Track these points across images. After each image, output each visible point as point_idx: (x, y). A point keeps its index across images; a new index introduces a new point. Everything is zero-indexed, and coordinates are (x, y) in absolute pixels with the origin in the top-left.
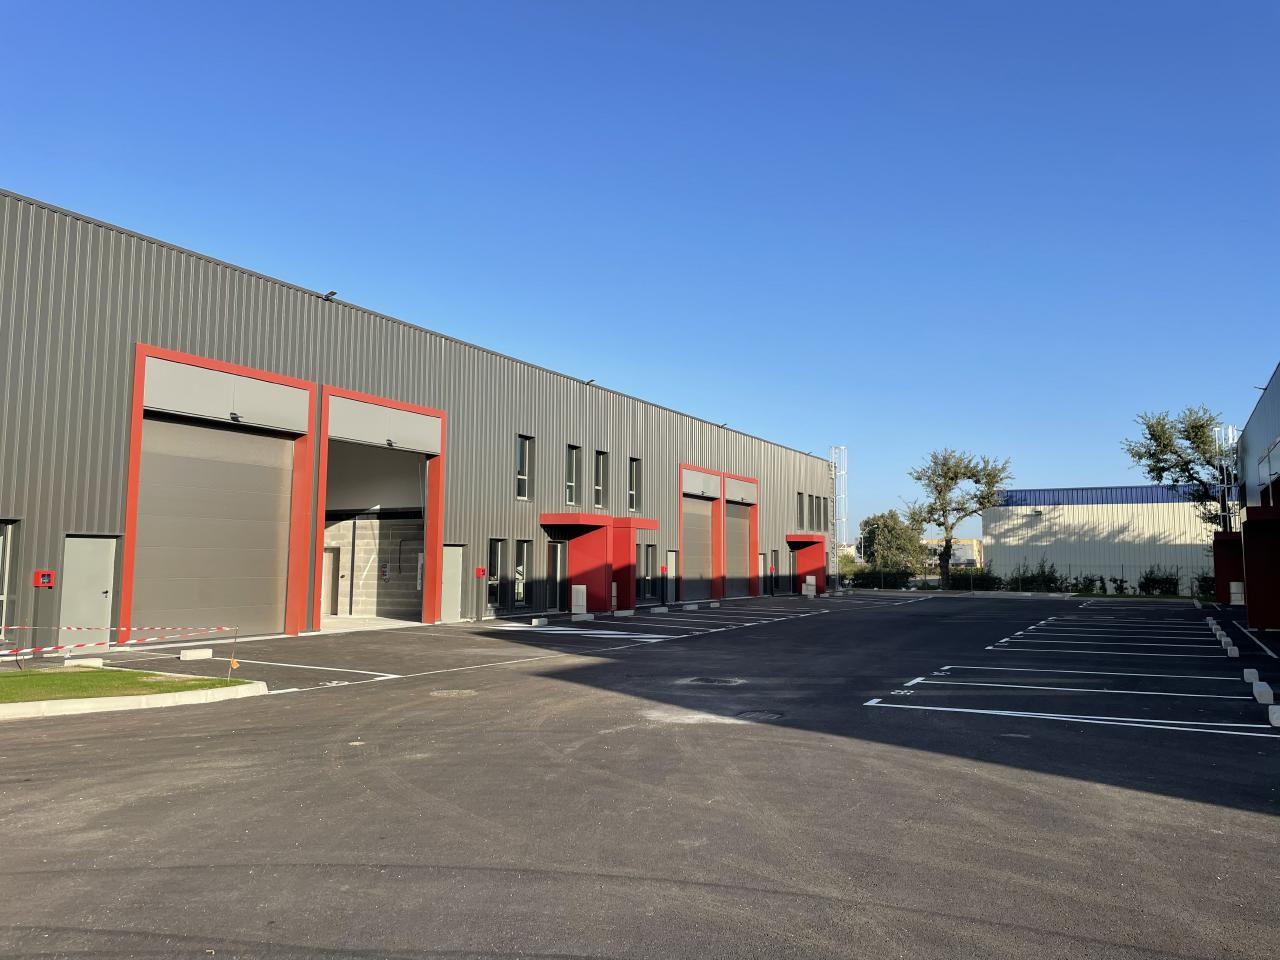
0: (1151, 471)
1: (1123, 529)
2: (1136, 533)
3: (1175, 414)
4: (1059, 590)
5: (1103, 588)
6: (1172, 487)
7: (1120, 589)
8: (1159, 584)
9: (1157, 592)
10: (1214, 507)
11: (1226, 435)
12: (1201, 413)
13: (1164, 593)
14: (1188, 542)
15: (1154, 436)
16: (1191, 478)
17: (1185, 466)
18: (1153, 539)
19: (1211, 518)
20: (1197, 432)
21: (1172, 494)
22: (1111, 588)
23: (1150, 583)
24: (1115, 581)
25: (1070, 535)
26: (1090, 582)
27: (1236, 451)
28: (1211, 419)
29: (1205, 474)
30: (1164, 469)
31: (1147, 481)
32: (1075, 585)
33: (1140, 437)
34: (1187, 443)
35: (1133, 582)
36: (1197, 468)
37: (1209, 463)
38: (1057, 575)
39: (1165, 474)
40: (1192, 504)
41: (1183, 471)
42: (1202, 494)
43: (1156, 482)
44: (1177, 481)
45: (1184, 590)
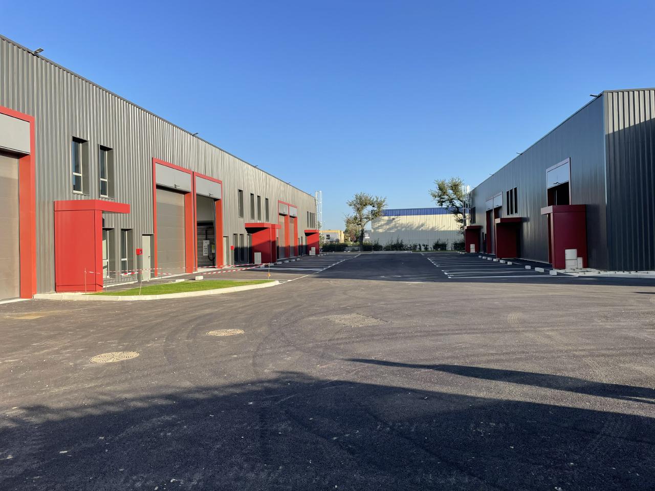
0: (439, 202)
1: (422, 225)
2: (427, 226)
3: (448, 182)
4: (404, 250)
5: (420, 249)
6: (447, 208)
7: (426, 249)
8: (441, 246)
9: (439, 249)
10: (460, 216)
11: (466, 189)
12: (457, 180)
13: (442, 249)
15: (440, 189)
16: (453, 205)
17: (451, 201)
19: (460, 221)
20: (455, 187)
21: (447, 211)
22: (423, 248)
23: (437, 246)
24: (424, 245)
26: (415, 246)
27: (470, 194)
28: (461, 182)
29: (458, 203)
30: (443, 202)
31: (437, 206)
32: (410, 248)
33: (436, 190)
34: (451, 191)
35: (431, 247)
36: (455, 201)
37: (459, 199)
38: (404, 244)
39: (443, 203)
40: (453, 215)
41: (450, 202)
42: (456, 211)
43: (440, 207)
44: (448, 206)
45: (449, 247)
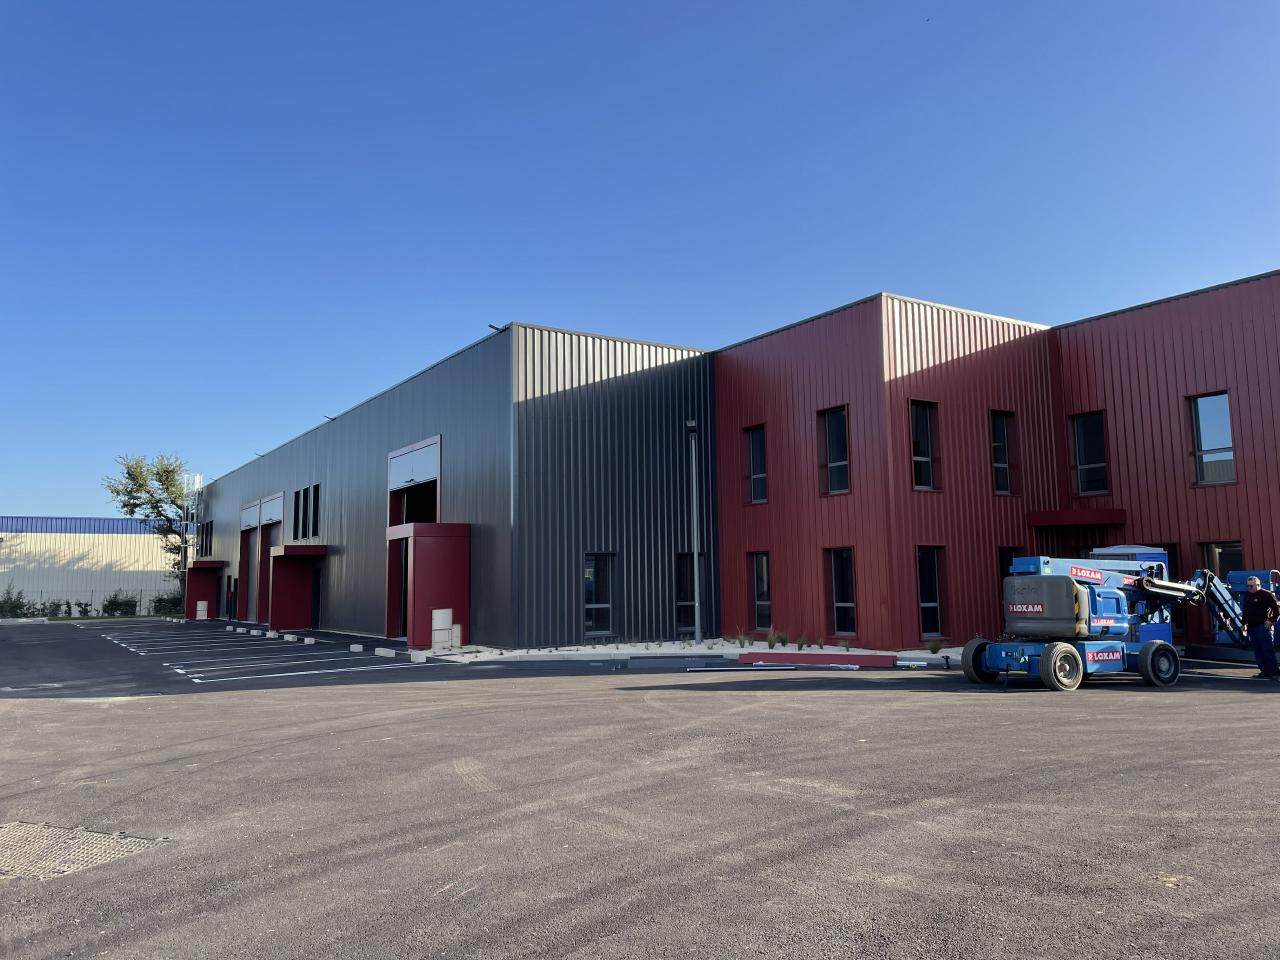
0: (125, 506)
1: (81, 558)
2: (95, 561)
3: (150, 463)
4: (25, 616)
5: (69, 612)
6: (143, 521)
7: (84, 613)
8: (120, 606)
9: (117, 613)
10: (175, 539)
11: (193, 482)
12: (172, 461)
13: (125, 613)
14: (141, 568)
15: (131, 476)
16: (159, 514)
17: (156, 505)
18: (110, 566)
19: (175, 549)
20: (166, 476)
21: (144, 526)
22: (76, 612)
23: (112, 606)
24: (79, 605)
25: (30, 562)
26: (58, 606)
27: (200, 494)
28: (180, 466)
29: (170, 511)
30: (136, 506)
31: (121, 514)
32: (43, 610)
33: (121, 479)
34: (157, 484)
35: (97, 606)
36: (165, 506)
37: (173, 502)
38: (25, 601)
39: (137, 510)
40: (156, 536)
41: (153, 508)
42: (166, 528)
43: (128, 516)
44: (148, 516)
45: (144, 608)
